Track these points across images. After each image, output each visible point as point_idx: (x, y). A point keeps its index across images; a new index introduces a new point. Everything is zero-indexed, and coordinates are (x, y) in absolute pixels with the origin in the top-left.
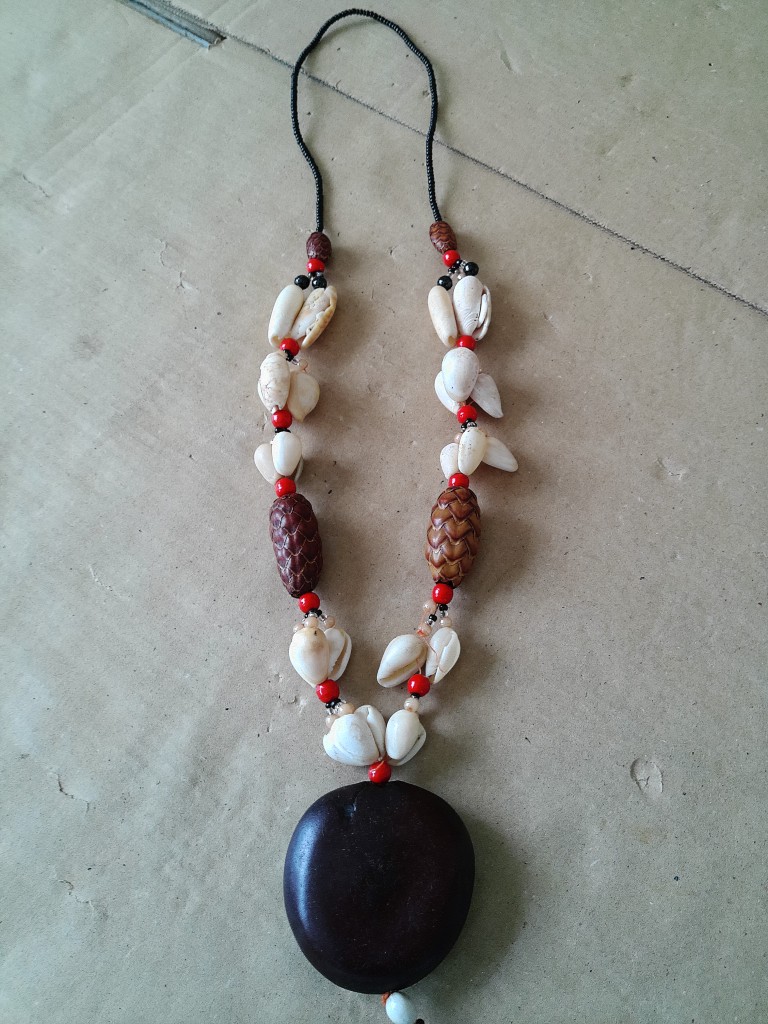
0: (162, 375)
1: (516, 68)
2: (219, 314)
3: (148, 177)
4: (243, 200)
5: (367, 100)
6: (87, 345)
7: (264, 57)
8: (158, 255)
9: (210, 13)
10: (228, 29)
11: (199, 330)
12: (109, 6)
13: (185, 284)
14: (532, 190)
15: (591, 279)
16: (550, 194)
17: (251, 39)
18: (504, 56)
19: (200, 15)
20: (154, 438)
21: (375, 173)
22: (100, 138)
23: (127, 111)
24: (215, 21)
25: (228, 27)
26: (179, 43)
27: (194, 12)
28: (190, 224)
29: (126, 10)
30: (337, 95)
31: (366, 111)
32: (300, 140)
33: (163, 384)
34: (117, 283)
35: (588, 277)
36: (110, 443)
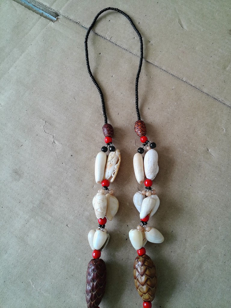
0: (51, 187)
1: (185, 27)
2: (72, 156)
3: (34, 88)
4: (76, 98)
5: (124, 46)
6: (17, 173)
7: (78, 26)
8: (42, 127)
9: (52, 4)
10: (61, 12)
11: (64, 165)
12: (7, 2)
13: (56, 142)
14: (197, 88)
15: (225, 131)
16: (205, 90)
17: (72, 17)
18: (180, 22)
19: (48, 5)
20: (51, 217)
21: (131, 83)
22: (11, 70)
23: (21, 55)
24: (54, 8)
25: (60, 11)
26: (40, 20)
27: (45, 4)
28: (54, 111)
29: (15, 4)
30: (111, 43)
31: (124, 51)
32: (91, 75)
33: (51, 191)
34: (26, 142)
35: (223, 130)
36: (32, 221)
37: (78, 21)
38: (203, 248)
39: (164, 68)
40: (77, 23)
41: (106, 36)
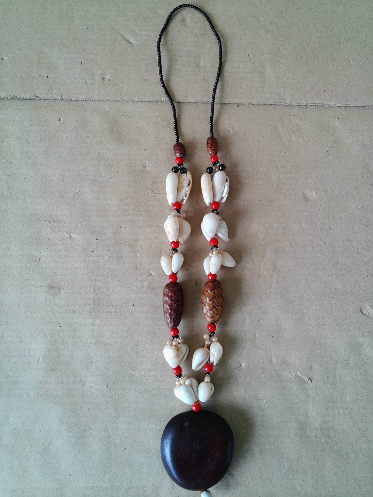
1: (133, 41)
2: (97, 239)
4: (65, 181)
5: (81, 97)
6: (53, 288)
7: (15, 101)
8: (49, 229)
11: (95, 252)
13: (72, 235)
16: (191, 100)
18: (123, 36)
20: (113, 307)
30: (65, 102)
31: (84, 103)
33: (98, 284)
34: (42, 252)
35: (230, 130)
36: (97, 321)
37: (12, 95)
38: (268, 251)
39: (136, 99)
40: (13, 98)
41: (55, 96)
